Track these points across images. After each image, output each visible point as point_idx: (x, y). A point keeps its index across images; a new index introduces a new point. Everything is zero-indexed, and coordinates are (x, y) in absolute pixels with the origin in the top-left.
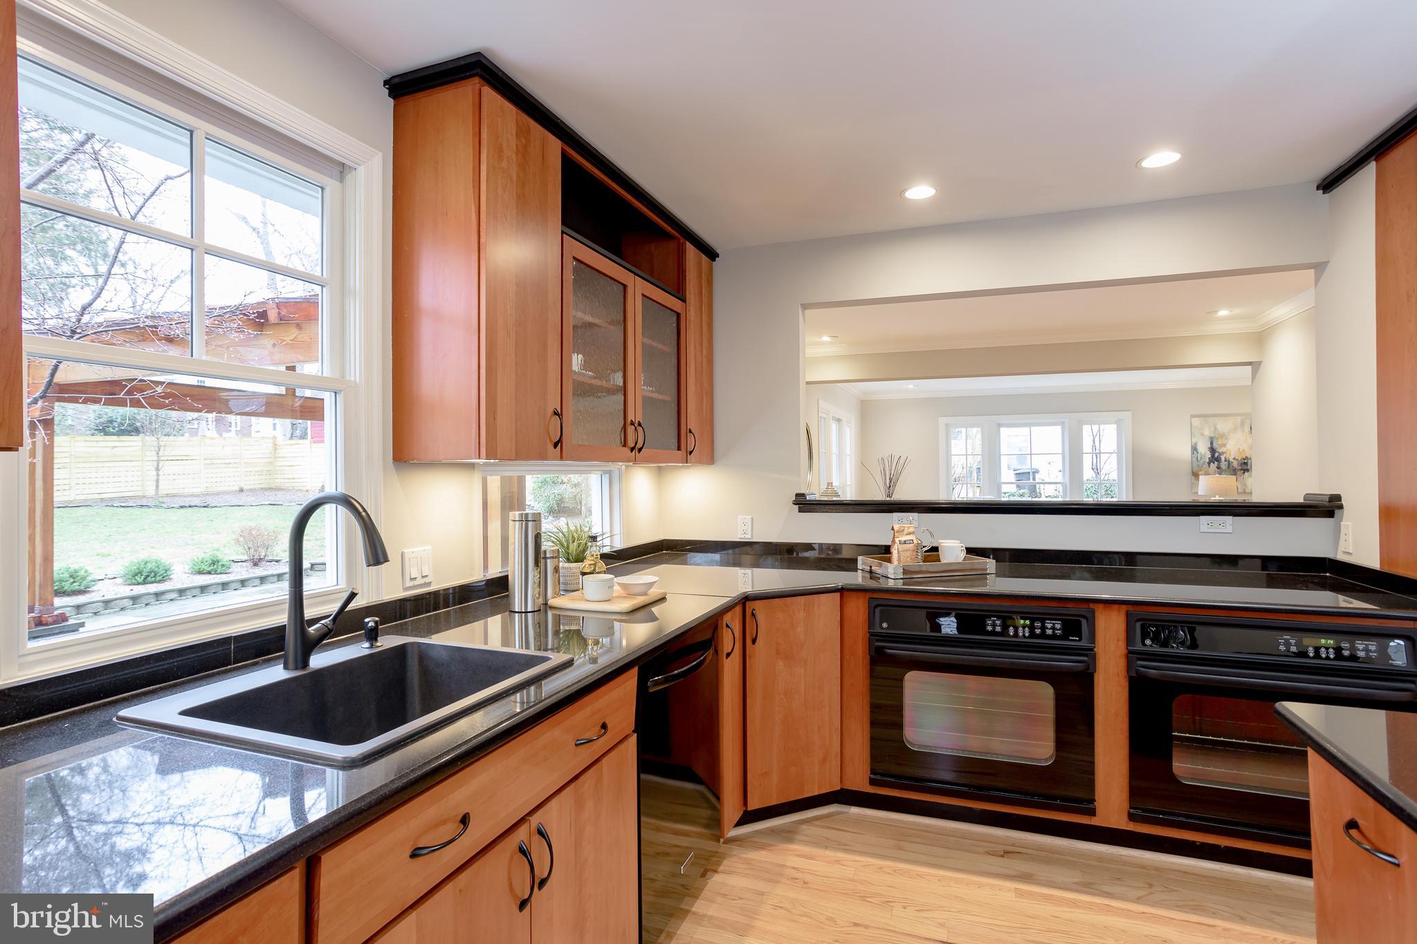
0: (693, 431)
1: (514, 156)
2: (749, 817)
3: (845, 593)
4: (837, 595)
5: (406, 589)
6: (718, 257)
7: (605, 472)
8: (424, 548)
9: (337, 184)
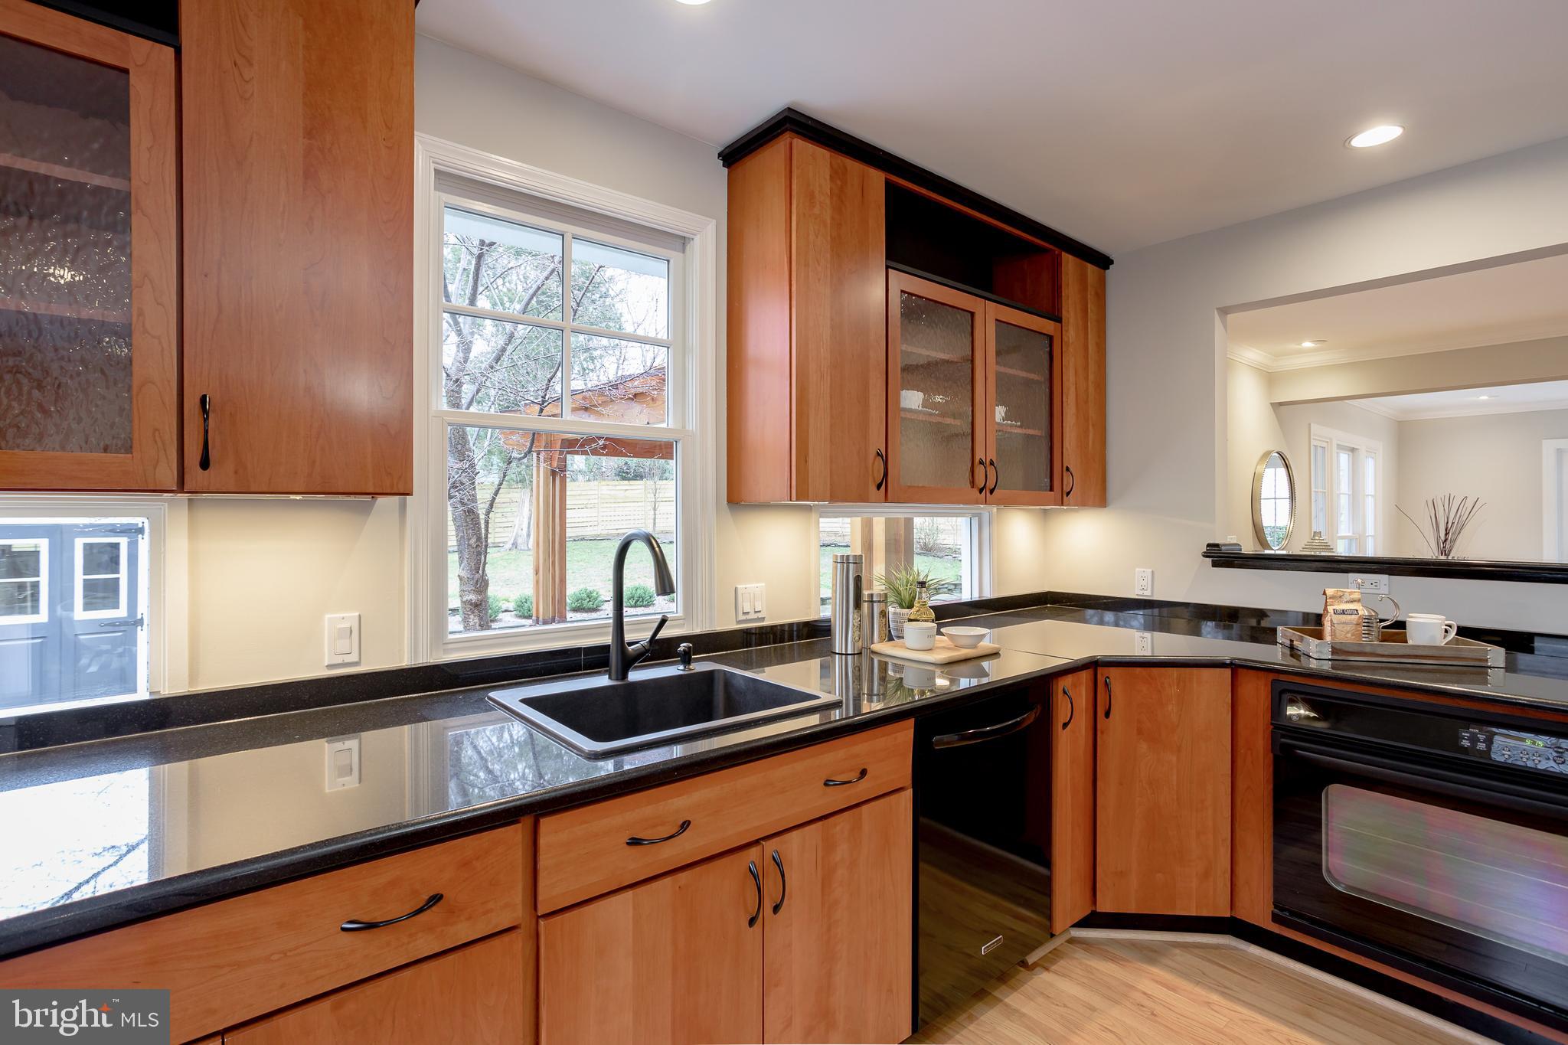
0: (1071, 469)
1: (828, 201)
2: (1095, 920)
3: (1240, 670)
4: (1227, 673)
5: (739, 622)
6: (1113, 263)
7: (974, 515)
8: (758, 585)
9: (682, 255)
